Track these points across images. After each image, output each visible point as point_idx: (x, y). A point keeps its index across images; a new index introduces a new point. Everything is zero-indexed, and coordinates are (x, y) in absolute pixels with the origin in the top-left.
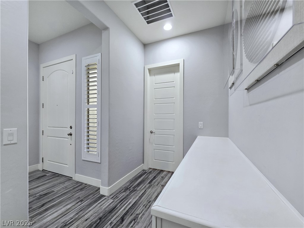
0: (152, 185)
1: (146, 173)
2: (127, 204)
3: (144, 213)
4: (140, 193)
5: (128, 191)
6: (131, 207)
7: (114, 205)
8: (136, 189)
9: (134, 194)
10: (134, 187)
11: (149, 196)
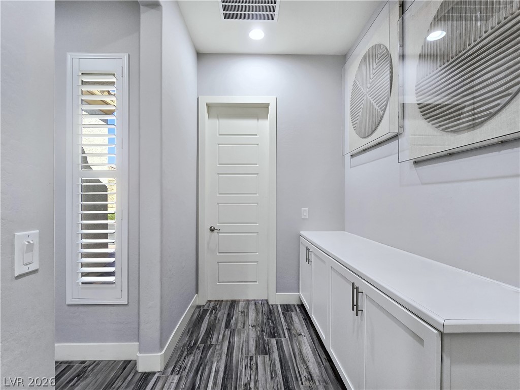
0: (234, 330)
1: (205, 311)
2: (213, 374)
3: (255, 379)
4: (223, 348)
5: (198, 351)
6: (224, 377)
7: (188, 384)
8: (209, 343)
9: (213, 353)
10: (204, 341)
11: (244, 349)
